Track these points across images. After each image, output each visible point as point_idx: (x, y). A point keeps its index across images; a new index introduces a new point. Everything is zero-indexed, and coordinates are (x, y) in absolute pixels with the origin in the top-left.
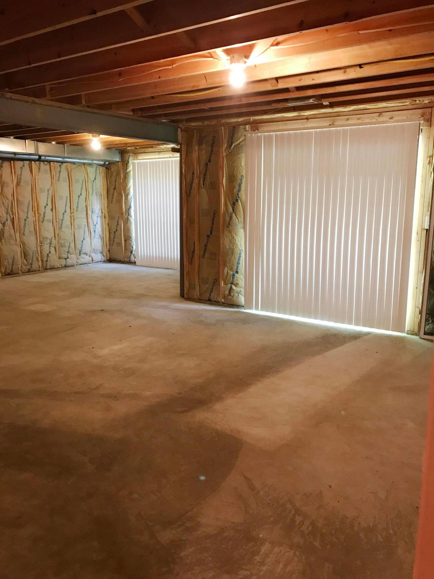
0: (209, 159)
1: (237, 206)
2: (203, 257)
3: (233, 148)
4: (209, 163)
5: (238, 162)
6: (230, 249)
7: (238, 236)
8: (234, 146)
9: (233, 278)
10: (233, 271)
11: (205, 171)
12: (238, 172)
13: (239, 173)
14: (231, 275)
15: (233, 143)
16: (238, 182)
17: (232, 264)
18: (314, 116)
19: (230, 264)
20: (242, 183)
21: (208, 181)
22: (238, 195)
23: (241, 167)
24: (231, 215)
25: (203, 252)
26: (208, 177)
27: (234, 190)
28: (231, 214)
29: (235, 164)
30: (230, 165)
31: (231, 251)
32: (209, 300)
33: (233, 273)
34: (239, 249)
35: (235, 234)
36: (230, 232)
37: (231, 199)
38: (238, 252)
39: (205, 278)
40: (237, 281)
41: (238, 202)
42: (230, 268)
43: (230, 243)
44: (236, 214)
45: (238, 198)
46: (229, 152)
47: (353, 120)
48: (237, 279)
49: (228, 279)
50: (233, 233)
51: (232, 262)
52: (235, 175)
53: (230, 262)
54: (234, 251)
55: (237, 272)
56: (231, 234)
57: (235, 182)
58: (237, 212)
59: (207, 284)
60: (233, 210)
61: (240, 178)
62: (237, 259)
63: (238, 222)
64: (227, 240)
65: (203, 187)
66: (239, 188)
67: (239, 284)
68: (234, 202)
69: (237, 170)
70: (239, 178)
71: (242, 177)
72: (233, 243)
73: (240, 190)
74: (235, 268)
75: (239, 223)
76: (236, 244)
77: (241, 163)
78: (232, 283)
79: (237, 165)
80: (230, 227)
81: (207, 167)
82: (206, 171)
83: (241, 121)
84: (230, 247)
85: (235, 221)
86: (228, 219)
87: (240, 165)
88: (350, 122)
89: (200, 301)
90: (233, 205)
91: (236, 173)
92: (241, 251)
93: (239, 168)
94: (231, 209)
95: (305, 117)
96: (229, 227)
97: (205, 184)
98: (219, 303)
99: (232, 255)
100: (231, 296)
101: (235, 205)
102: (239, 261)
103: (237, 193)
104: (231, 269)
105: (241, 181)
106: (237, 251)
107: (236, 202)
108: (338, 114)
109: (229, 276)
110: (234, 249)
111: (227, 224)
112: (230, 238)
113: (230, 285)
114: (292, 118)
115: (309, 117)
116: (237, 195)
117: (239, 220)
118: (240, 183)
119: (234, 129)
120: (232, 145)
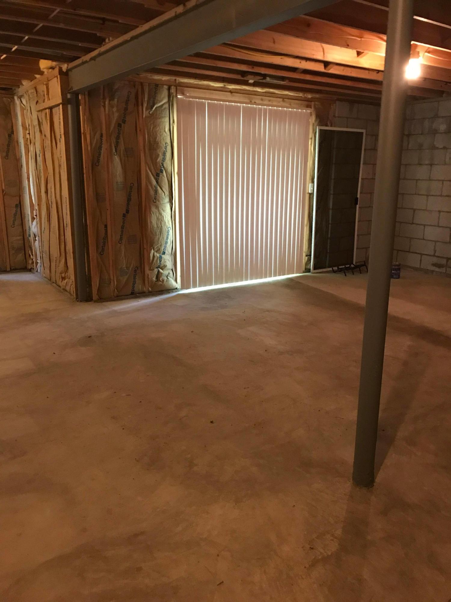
0: (123, 119)
1: (162, 177)
2: (120, 242)
3: (154, 110)
4: (124, 124)
5: (161, 127)
6: (157, 228)
7: (164, 212)
8: (156, 108)
9: (160, 261)
10: (159, 253)
11: (117, 134)
12: (162, 138)
13: (162, 140)
14: (158, 258)
15: (156, 104)
16: (162, 150)
17: (160, 244)
18: (237, 91)
19: (158, 245)
20: (166, 151)
21: (122, 147)
22: (163, 165)
23: (164, 133)
24: (156, 188)
25: (120, 236)
26: (121, 141)
27: (157, 160)
28: (155, 186)
29: (158, 129)
30: (151, 129)
31: (159, 230)
32: (132, 293)
33: (160, 255)
34: (167, 226)
35: (163, 210)
36: (157, 207)
37: (153, 171)
38: (166, 229)
39: (124, 268)
40: (165, 264)
41: (163, 173)
42: (156, 250)
43: (157, 221)
44: (162, 187)
45: (163, 169)
46: (150, 114)
47: (266, 101)
48: (164, 261)
49: (155, 263)
50: (160, 209)
51: (161, 242)
52: (158, 141)
53: (158, 243)
54: (162, 230)
55: (164, 253)
56: (159, 210)
57: (158, 151)
58: (163, 185)
59: (126, 275)
60: (157, 182)
61: (165, 145)
62: (166, 239)
63: (164, 195)
64: (154, 218)
65: (115, 154)
66: (164, 157)
67: (167, 266)
68: (157, 173)
69: (161, 135)
70: (163, 145)
71: (167, 144)
72: (160, 220)
73: (165, 160)
74: (163, 248)
75: (165, 197)
76: (164, 220)
77: (165, 129)
78: (159, 267)
79: (160, 130)
80: (157, 202)
81: (120, 129)
82: (119, 133)
83: (165, 81)
84: (158, 225)
85: (161, 195)
86: (152, 193)
87: (164, 130)
88: (265, 103)
89: (118, 298)
90: (157, 176)
91: (159, 140)
92: (169, 228)
93: (162, 134)
94: (154, 182)
95: (229, 90)
96: (155, 202)
97: (118, 150)
98: (145, 294)
99: (161, 235)
100: (161, 281)
101: (159, 177)
102: (167, 240)
103: (162, 163)
104: (158, 251)
105: (166, 149)
106: (164, 229)
107: (160, 173)
108: (256, 94)
109: (155, 259)
110: (162, 227)
111: (153, 199)
112: (157, 215)
113: (157, 269)
114: (218, 89)
115: (232, 91)
116: (161, 165)
117: (165, 193)
118: (165, 151)
119: (157, 87)
120: (154, 106)
